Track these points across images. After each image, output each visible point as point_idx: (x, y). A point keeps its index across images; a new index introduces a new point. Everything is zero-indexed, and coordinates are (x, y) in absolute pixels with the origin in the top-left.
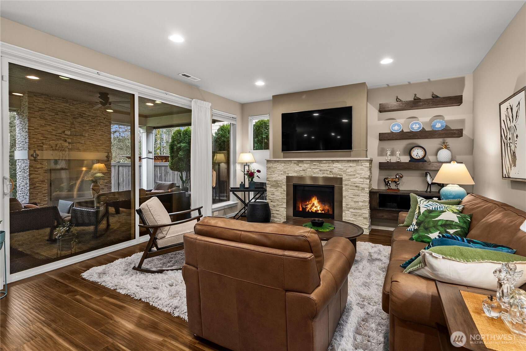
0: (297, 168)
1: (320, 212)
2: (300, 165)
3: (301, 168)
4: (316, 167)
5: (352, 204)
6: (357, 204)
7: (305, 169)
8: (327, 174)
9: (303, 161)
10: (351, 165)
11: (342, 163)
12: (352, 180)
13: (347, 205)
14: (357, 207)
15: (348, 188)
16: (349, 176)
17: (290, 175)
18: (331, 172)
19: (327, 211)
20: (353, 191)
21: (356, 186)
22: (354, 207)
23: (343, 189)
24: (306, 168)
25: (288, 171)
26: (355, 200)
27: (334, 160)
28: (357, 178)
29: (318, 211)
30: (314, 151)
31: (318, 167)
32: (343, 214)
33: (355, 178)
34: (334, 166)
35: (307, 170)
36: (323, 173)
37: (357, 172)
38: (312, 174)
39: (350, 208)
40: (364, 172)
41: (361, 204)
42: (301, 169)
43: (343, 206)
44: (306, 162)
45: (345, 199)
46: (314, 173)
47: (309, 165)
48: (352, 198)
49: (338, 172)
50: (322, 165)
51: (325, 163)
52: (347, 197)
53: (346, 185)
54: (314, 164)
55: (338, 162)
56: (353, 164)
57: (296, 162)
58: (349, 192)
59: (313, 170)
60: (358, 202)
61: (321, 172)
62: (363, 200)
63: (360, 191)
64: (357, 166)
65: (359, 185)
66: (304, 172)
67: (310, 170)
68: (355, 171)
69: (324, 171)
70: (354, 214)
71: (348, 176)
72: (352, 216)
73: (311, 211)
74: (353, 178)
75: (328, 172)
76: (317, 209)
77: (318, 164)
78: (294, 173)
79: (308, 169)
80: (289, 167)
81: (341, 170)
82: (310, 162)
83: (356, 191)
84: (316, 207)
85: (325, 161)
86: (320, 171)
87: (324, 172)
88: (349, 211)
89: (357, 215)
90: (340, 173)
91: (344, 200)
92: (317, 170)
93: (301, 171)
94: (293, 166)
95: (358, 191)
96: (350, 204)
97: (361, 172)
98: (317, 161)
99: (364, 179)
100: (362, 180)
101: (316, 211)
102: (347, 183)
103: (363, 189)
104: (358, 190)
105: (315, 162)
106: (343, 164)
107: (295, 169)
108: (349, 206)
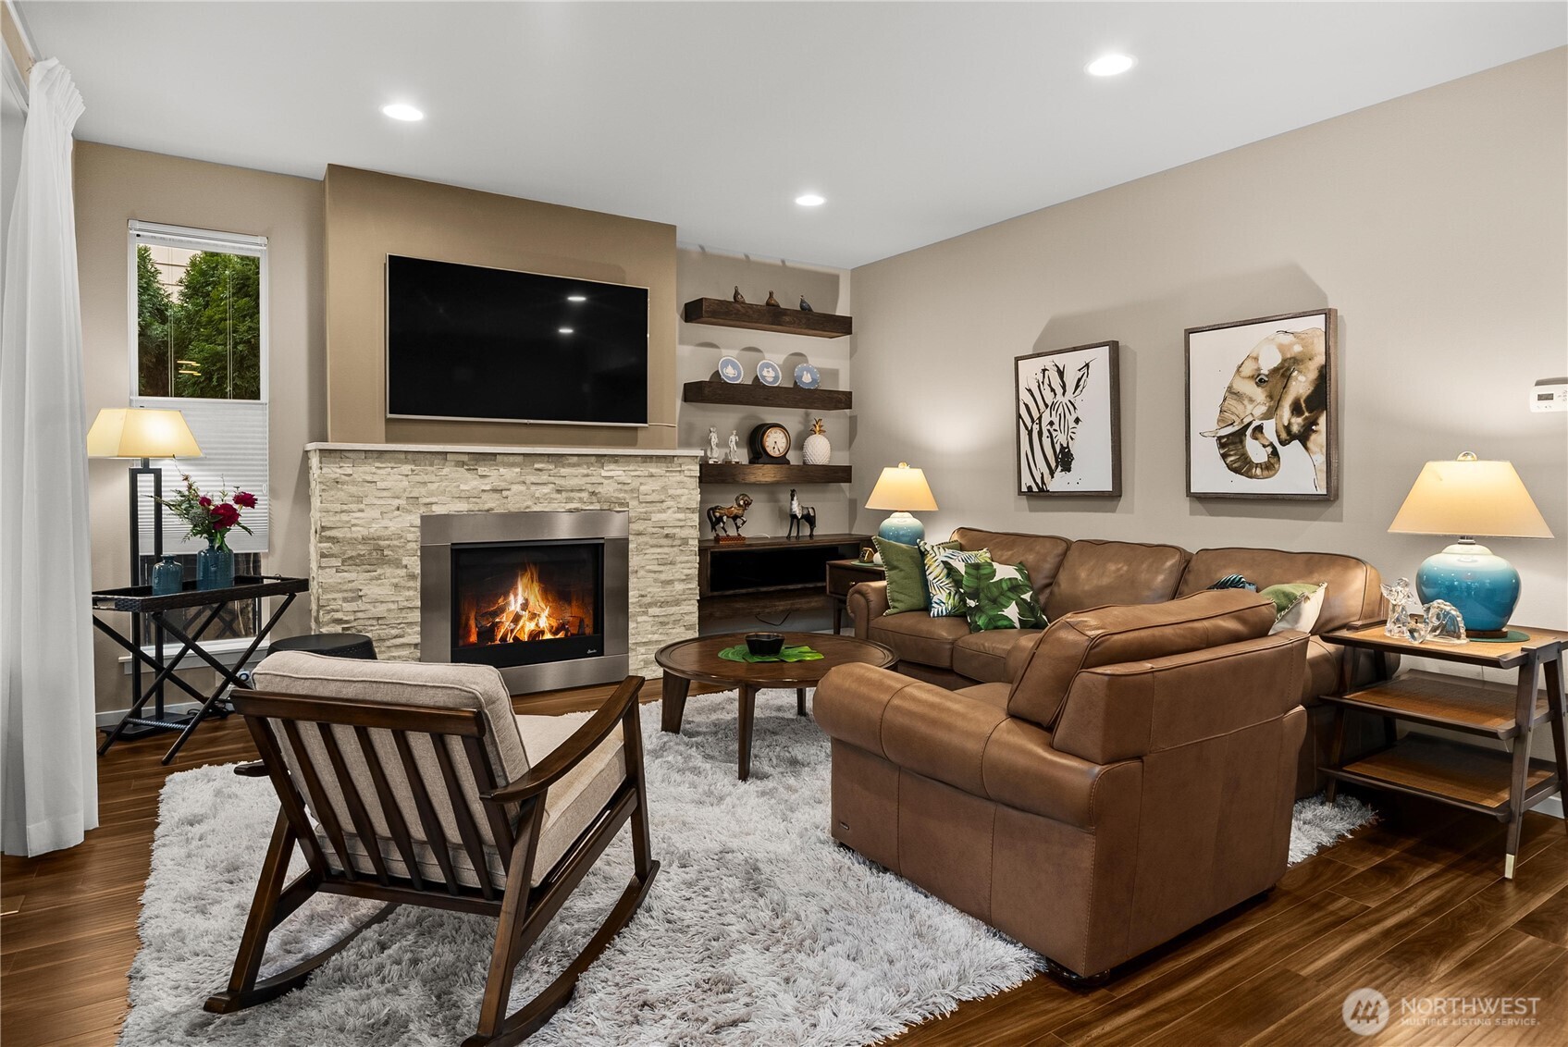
0: (470, 482)
1: (548, 636)
2: (482, 470)
3: (486, 481)
4: (544, 478)
5: (657, 591)
6: (669, 588)
7: (503, 485)
8: (581, 500)
9: (495, 455)
10: (653, 470)
11: (628, 463)
12: (656, 517)
13: (642, 596)
14: (669, 599)
15: (646, 544)
16: (648, 505)
17: (438, 510)
18: (593, 493)
19: (574, 630)
20: (659, 550)
21: (667, 536)
22: (662, 600)
23: (631, 546)
24: (505, 481)
25: (431, 494)
26: (663, 577)
27: (605, 455)
28: (670, 511)
29: (542, 632)
30: (526, 421)
31: (552, 479)
32: (632, 625)
33: (664, 511)
34: (604, 474)
35: (509, 490)
36: (569, 500)
37: (671, 492)
38: (529, 503)
39: (650, 605)
40: (686, 491)
41: (679, 587)
42: (488, 488)
43: (630, 601)
44: (506, 458)
45: (635, 580)
46: (538, 500)
47: (518, 470)
48: (655, 572)
49: (616, 495)
50: (564, 471)
51: (574, 465)
52: (641, 573)
53: (638, 534)
54: (537, 466)
55: (616, 462)
56: (657, 467)
57: (465, 458)
58: (647, 557)
59: (533, 488)
60: (670, 582)
61: (559, 496)
62: (686, 575)
63: (675, 549)
64: (668, 474)
65: (675, 531)
66: (496, 496)
67: (522, 488)
68: (664, 488)
69: (572, 491)
70: (661, 619)
71: (644, 505)
72: (655, 628)
73: (516, 639)
74: (660, 512)
75: (585, 495)
76: (537, 625)
77: (551, 467)
78: (456, 500)
79: (515, 488)
80: (434, 478)
81: (626, 487)
82: (520, 459)
83: (666, 550)
84: (533, 616)
85: (575, 459)
86: (559, 491)
87: (572, 494)
88: (645, 613)
89: (668, 623)
90: (621, 495)
91: (633, 581)
92: (546, 490)
93: (484, 496)
94: (453, 475)
95: (672, 549)
96: (649, 592)
97: (679, 492)
98: (546, 459)
99: (688, 511)
100: (681, 516)
101: (535, 635)
102: (641, 528)
103: (685, 541)
104: (672, 546)
105: (539, 459)
106: (631, 468)
107: (462, 487)
108: (647, 600)
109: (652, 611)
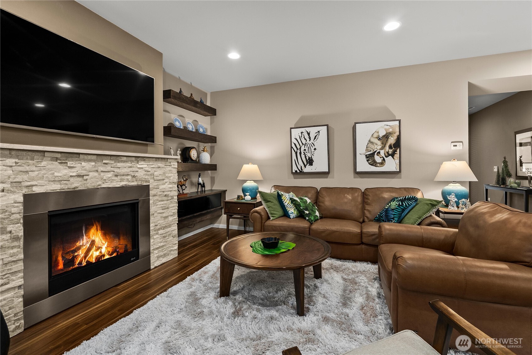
0: (61, 171)
1: (107, 257)
2: (70, 164)
3: (73, 170)
4: (108, 168)
5: (162, 222)
6: (167, 220)
7: (84, 172)
8: (128, 180)
9: (79, 154)
10: (160, 165)
11: (149, 161)
12: (161, 187)
13: (156, 226)
14: (167, 225)
15: (157, 200)
16: (158, 181)
17: (37, 190)
18: (134, 176)
19: (122, 251)
20: (162, 203)
21: (166, 196)
22: (164, 226)
23: (151, 202)
24: (85, 170)
25: (33, 179)
26: (164, 215)
27: (139, 157)
28: (167, 184)
29: (104, 256)
30: (95, 136)
31: (112, 169)
32: (152, 241)
33: (164, 184)
34: (139, 166)
35: (88, 175)
36: (122, 180)
37: (167, 175)
38: (100, 183)
39: (159, 229)
40: (173, 174)
41: (171, 219)
42: (74, 174)
43: (151, 229)
44: (86, 157)
45: (153, 218)
46: (105, 181)
47: (93, 164)
48: (161, 213)
49: (144, 177)
50: (119, 165)
51: (124, 162)
52: (156, 214)
53: (154, 196)
54: (104, 161)
55: (144, 160)
56: (161, 163)
57: (59, 156)
58: (158, 206)
59: (102, 174)
60: (166, 217)
61: (116, 178)
62: (173, 213)
63: (169, 201)
64: (165, 167)
65: (169, 193)
66: (80, 179)
67: (96, 174)
68: (164, 173)
69: (123, 175)
70: (164, 235)
71: (156, 181)
72: (161, 240)
73: (88, 262)
74: (163, 185)
75: (129, 177)
76: (101, 252)
77: (112, 162)
78: (52, 183)
79: (91, 174)
80: (34, 168)
81: (149, 173)
82: (94, 157)
83: (165, 202)
84: (99, 248)
85: (125, 158)
86: (116, 176)
87: (123, 177)
88: (157, 234)
89: (166, 236)
90: (146, 177)
91: (152, 219)
92: (110, 175)
93: (72, 180)
94: (49, 166)
95: (167, 202)
96: (159, 223)
97: (170, 175)
98: (109, 157)
99: (173, 184)
100: (171, 186)
101: (98, 259)
102: (155, 193)
103: (172, 197)
104: (168, 200)
105: (105, 157)
106: (151, 164)
107: (56, 174)
108: (158, 227)
109: (161, 232)
